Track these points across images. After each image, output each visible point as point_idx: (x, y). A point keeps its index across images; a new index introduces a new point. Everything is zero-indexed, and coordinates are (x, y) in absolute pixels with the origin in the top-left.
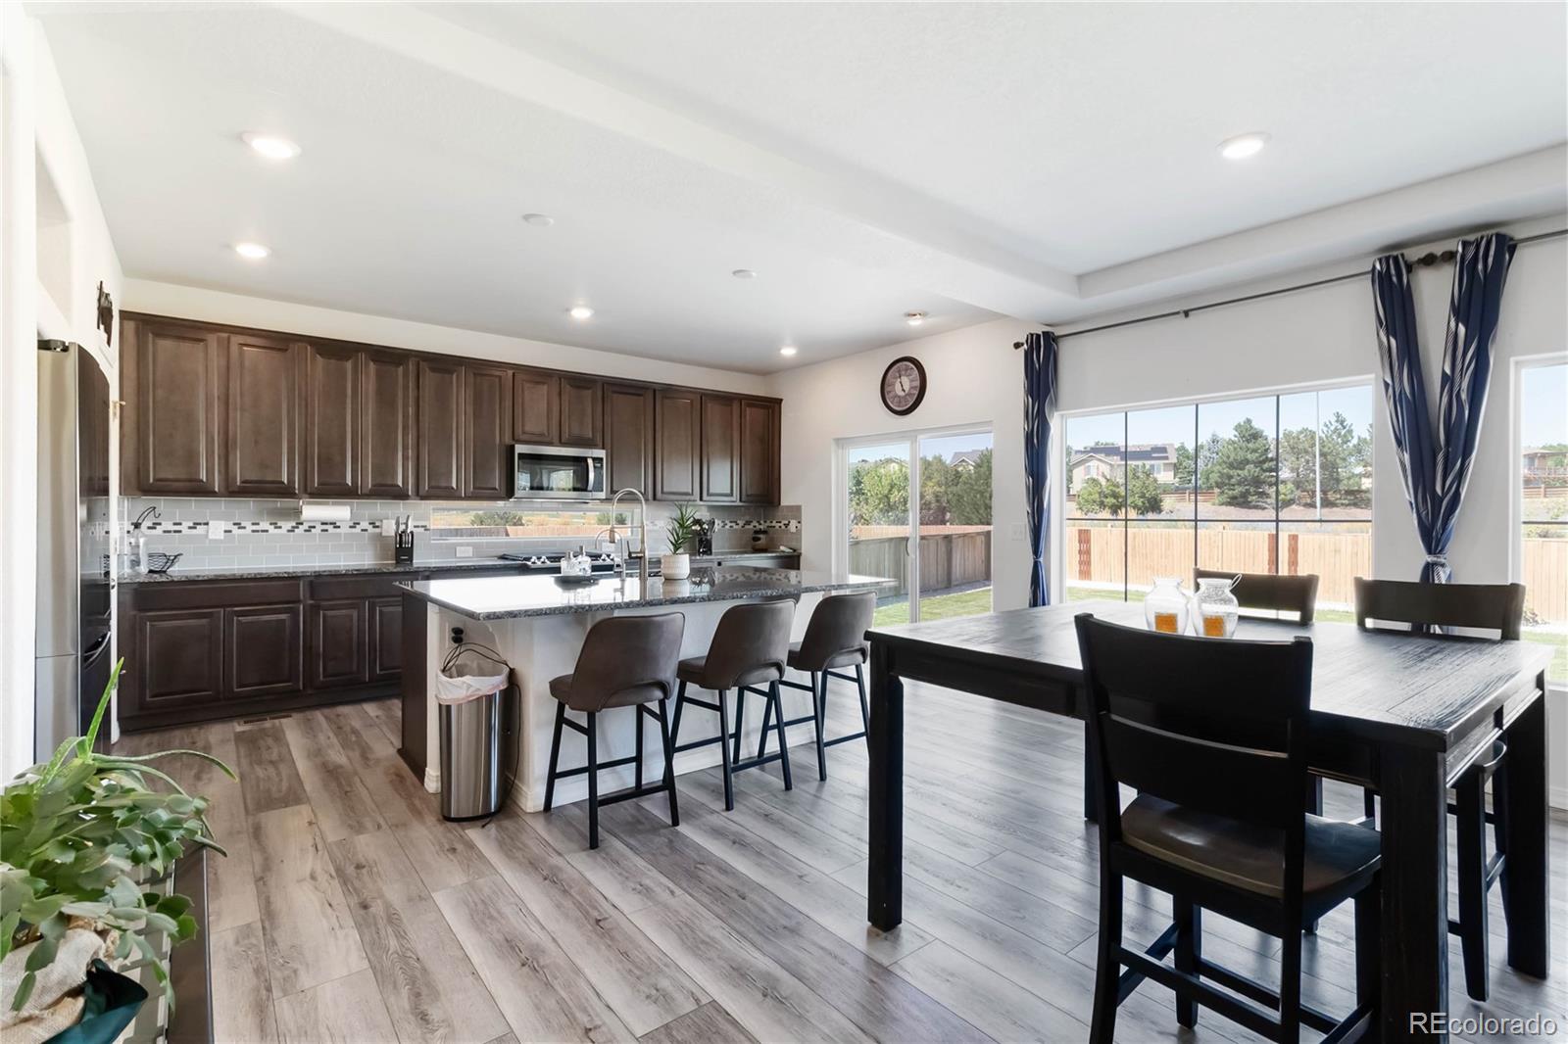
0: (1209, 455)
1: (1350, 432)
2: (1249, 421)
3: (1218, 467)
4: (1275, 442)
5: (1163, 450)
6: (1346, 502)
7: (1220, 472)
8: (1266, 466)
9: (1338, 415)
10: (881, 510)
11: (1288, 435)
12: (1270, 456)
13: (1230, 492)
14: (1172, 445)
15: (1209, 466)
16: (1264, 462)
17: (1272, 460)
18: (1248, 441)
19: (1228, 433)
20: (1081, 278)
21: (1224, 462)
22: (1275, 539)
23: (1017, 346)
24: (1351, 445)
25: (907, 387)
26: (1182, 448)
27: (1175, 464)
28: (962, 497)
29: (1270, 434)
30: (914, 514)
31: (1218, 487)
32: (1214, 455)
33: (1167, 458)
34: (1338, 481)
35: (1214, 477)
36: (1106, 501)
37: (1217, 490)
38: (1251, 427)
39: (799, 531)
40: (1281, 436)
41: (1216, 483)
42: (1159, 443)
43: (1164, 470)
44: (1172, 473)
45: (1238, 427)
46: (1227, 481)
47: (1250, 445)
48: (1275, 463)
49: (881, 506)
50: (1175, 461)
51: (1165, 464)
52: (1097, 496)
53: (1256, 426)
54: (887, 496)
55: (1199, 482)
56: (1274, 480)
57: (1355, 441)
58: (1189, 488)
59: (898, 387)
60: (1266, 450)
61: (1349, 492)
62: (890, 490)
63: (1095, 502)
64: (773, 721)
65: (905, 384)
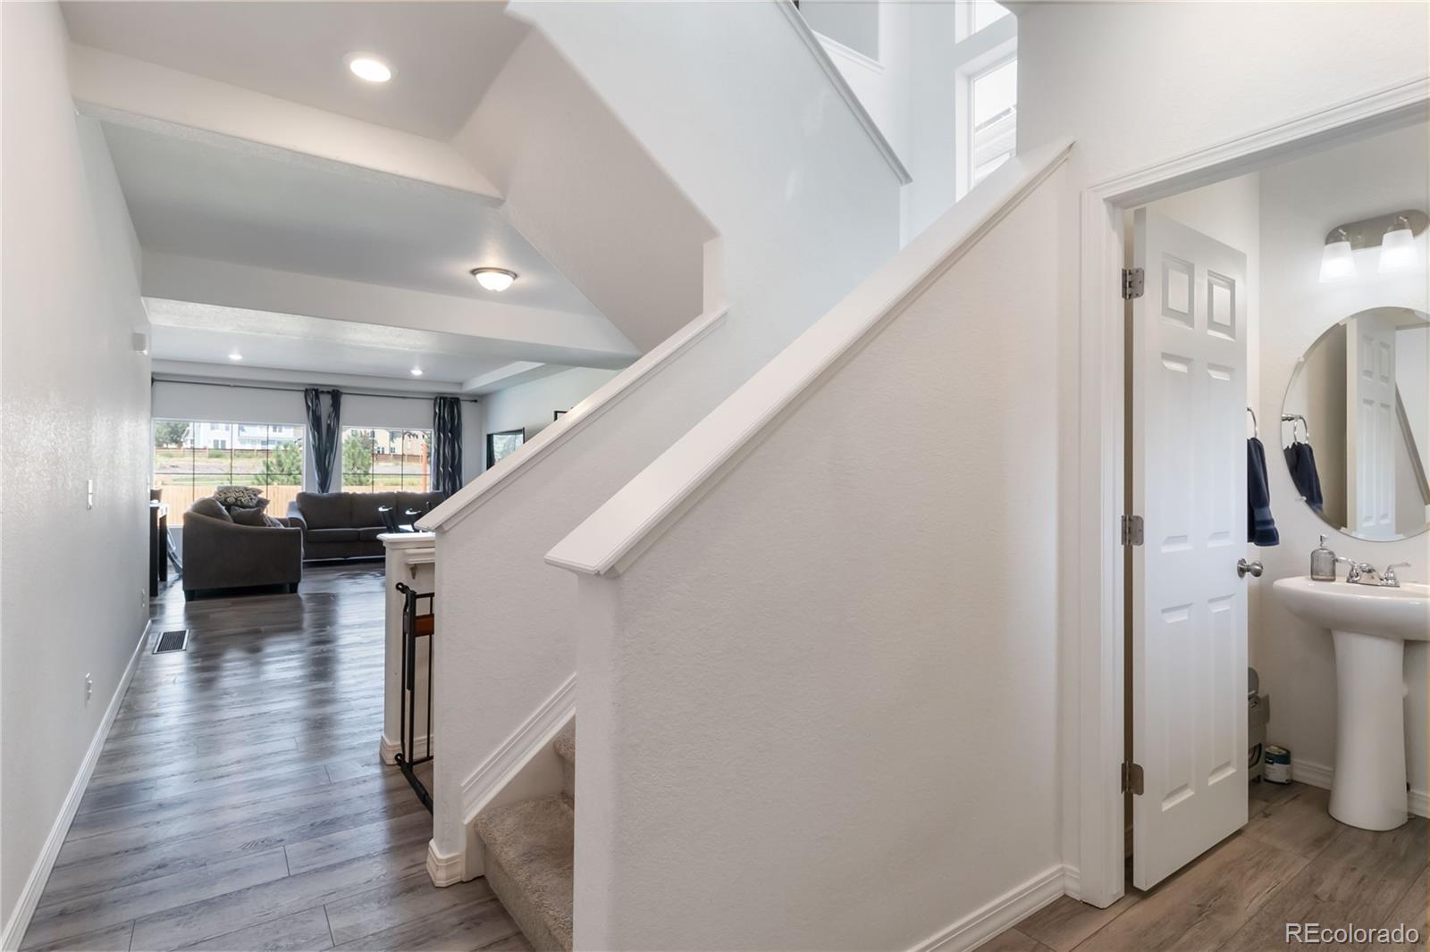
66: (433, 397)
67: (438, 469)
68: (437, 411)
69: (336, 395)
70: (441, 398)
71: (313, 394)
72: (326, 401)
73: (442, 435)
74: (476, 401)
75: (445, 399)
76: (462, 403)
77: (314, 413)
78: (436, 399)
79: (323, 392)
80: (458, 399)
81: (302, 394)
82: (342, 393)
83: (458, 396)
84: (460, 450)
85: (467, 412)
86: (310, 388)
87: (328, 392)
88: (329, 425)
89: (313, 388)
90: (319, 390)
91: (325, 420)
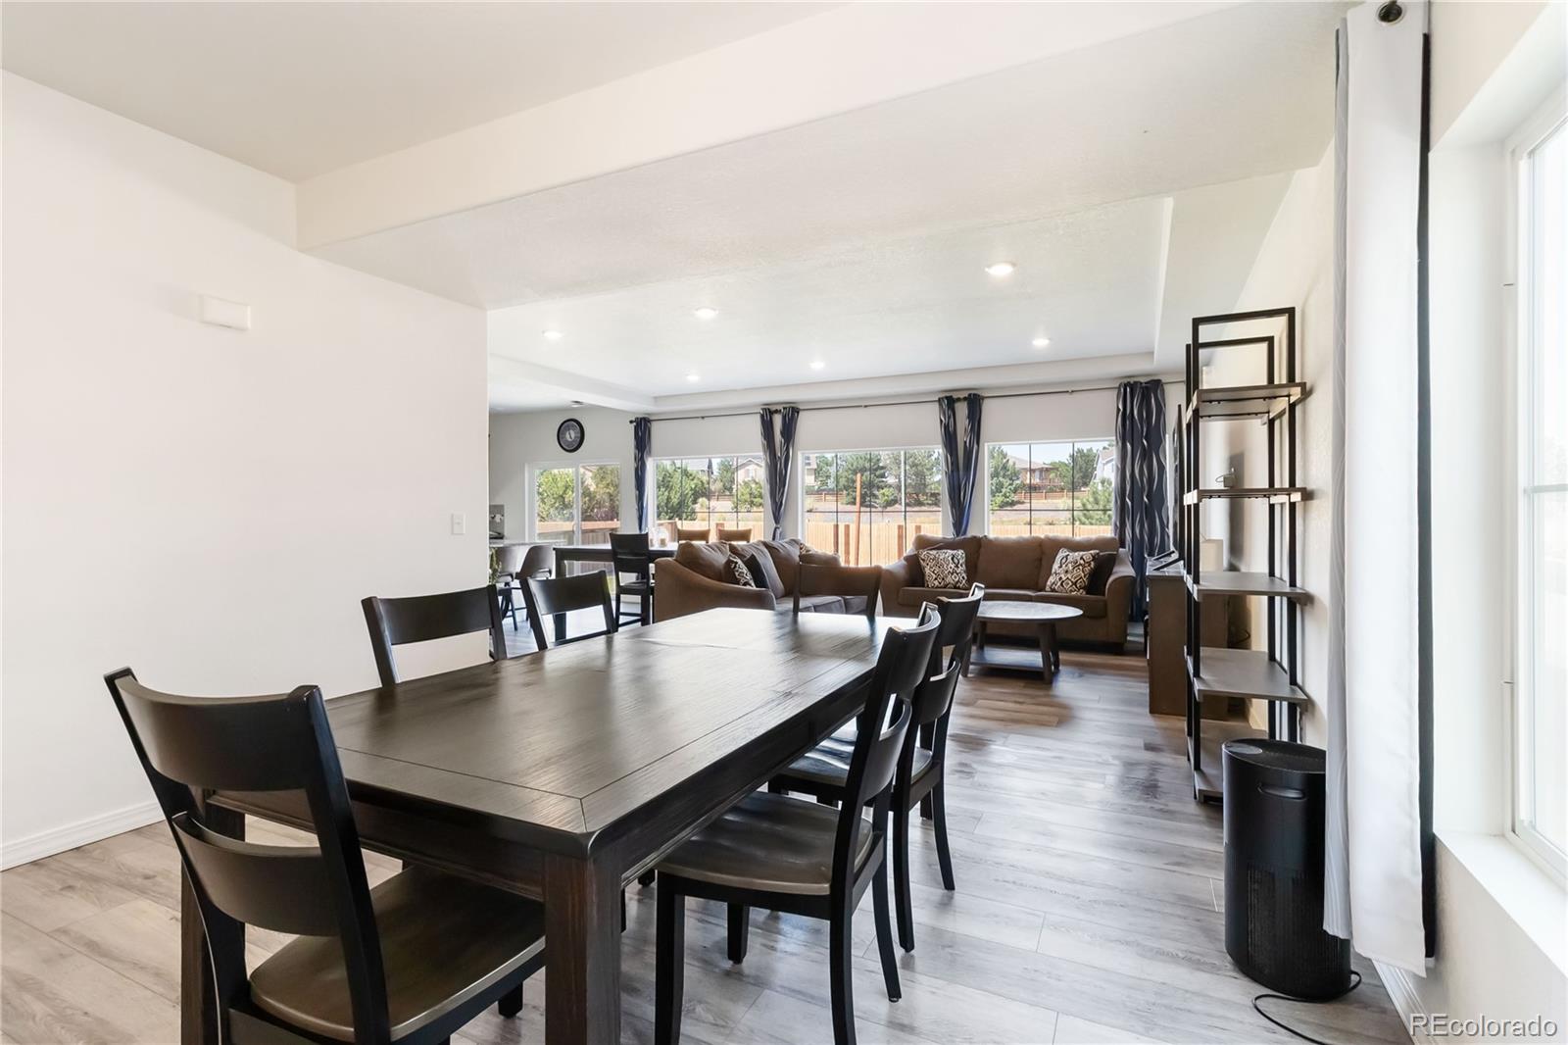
3: (846, 474)
6: (930, 502)
8: (878, 473)
10: (557, 508)
16: (876, 470)
20: (656, 398)
22: (837, 527)
23: (631, 422)
24: (933, 458)
25: (573, 436)
30: (577, 512)
34: (925, 486)
35: (843, 481)
36: (755, 500)
37: (845, 492)
39: (502, 521)
44: (813, 477)
49: (557, 505)
50: (816, 467)
52: (748, 496)
54: (562, 496)
56: (883, 484)
59: (568, 436)
60: (878, 460)
61: (933, 495)
62: (565, 491)
63: (746, 501)
64: (510, 608)
65: (571, 435)
66: (1117, 385)
67: (1123, 502)
68: (1121, 407)
69: (975, 401)
70: (1125, 386)
71: (948, 402)
72: (962, 410)
73: (1129, 446)
75: (1134, 385)
76: (1167, 388)
77: (946, 428)
78: (1119, 387)
79: (959, 400)
80: (1159, 381)
81: (937, 405)
82: (983, 398)
83: (1156, 378)
84: (1162, 467)
86: (943, 395)
87: (965, 399)
88: (965, 442)
89: (948, 394)
90: (955, 396)
91: (962, 437)
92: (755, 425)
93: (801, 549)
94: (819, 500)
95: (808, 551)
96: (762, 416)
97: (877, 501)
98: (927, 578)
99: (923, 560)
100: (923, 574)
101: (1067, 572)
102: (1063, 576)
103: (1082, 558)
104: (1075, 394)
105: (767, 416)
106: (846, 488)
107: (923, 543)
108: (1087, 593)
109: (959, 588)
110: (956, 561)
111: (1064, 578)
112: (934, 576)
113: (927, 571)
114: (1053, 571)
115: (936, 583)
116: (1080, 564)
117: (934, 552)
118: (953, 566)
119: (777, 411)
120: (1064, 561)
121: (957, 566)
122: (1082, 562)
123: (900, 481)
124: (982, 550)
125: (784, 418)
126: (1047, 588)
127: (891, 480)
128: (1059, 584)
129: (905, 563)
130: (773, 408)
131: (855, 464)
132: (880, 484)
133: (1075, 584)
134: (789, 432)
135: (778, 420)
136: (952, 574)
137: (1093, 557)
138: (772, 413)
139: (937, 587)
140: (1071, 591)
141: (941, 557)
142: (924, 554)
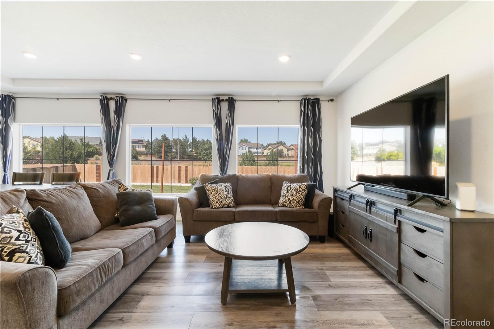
0: (155, 144)
1: (188, 140)
2: (165, 135)
3: (157, 147)
4: (171, 141)
5: (142, 141)
6: (187, 158)
7: (157, 149)
8: (169, 148)
9: (186, 136)
11: (174, 139)
12: (170, 145)
13: (160, 155)
14: (145, 140)
15: (155, 147)
16: (168, 146)
17: (170, 146)
18: (165, 140)
19: (160, 138)
21: (158, 146)
26: (148, 141)
27: (145, 146)
28: (49, 153)
29: (170, 139)
31: (157, 153)
32: (156, 144)
33: (143, 144)
34: (186, 152)
35: (156, 150)
37: (157, 154)
38: (166, 137)
40: (173, 140)
41: (156, 152)
42: (141, 139)
43: (142, 147)
44: (145, 148)
45: (162, 136)
46: (159, 151)
47: (165, 142)
48: (171, 147)
50: (145, 145)
51: (142, 146)
53: (167, 136)
55: (152, 151)
56: (171, 152)
57: (189, 142)
58: (149, 153)
61: (188, 155)
66: (300, 99)
68: (303, 109)
69: (231, 102)
70: (305, 100)
71: (217, 101)
72: (225, 106)
74: (332, 100)
75: (309, 100)
76: (321, 101)
77: (217, 115)
78: (301, 101)
79: (223, 100)
80: (319, 99)
81: (211, 102)
82: (235, 101)
83: (318, 97)
84: (320, 140)
85: (325, 109)
86: (215, 97)
87: (226, 100)
88: (227, 124)
89: (217, 97)
90: (221, 98)
91: (224, 121)
92: (96, 106)
93: (120, 188)
94: (147, 157)
95: (125, 190)
96: (101, 100)
97: (169, 157)
98: (211, 202)
99: (209, 191)
100: (208, 200)
101: (292, 195)
102: (290, 198)
103: (300, 187)
104: (280, 102)
105: (105, 102)
106: (157, 152)
107: (205, 179)
108: (305, 208)
109: (230, 207)
110: (227, 190)
111: (291, 199)
112: (216, 201)
113: (211, 197)
114: (282, 194)
115: (217, 205)
116: (300, 191)
117: (214, 185)
118: (226, 193)
119: (111, 99)
120: (289, 189)
121: (228, 193)
122: (301, 189)
123: (177, 151)
124: (239, 182)
125: (116, 102)
126: (280, 205)
127: (174, 150)
128: (288, 202)
129: (195, 191)
130: (109, 96)
131: (161, 144)
132: (170, 151)
133: (299, 202)
134: (120, 111)
135: (112, 105)
136: (226, 198)
137: (306, 186)
138: (108, 99)
139: (218, 208)
140: (296, 206)
141: (219, 188)
142: (208, 186)
